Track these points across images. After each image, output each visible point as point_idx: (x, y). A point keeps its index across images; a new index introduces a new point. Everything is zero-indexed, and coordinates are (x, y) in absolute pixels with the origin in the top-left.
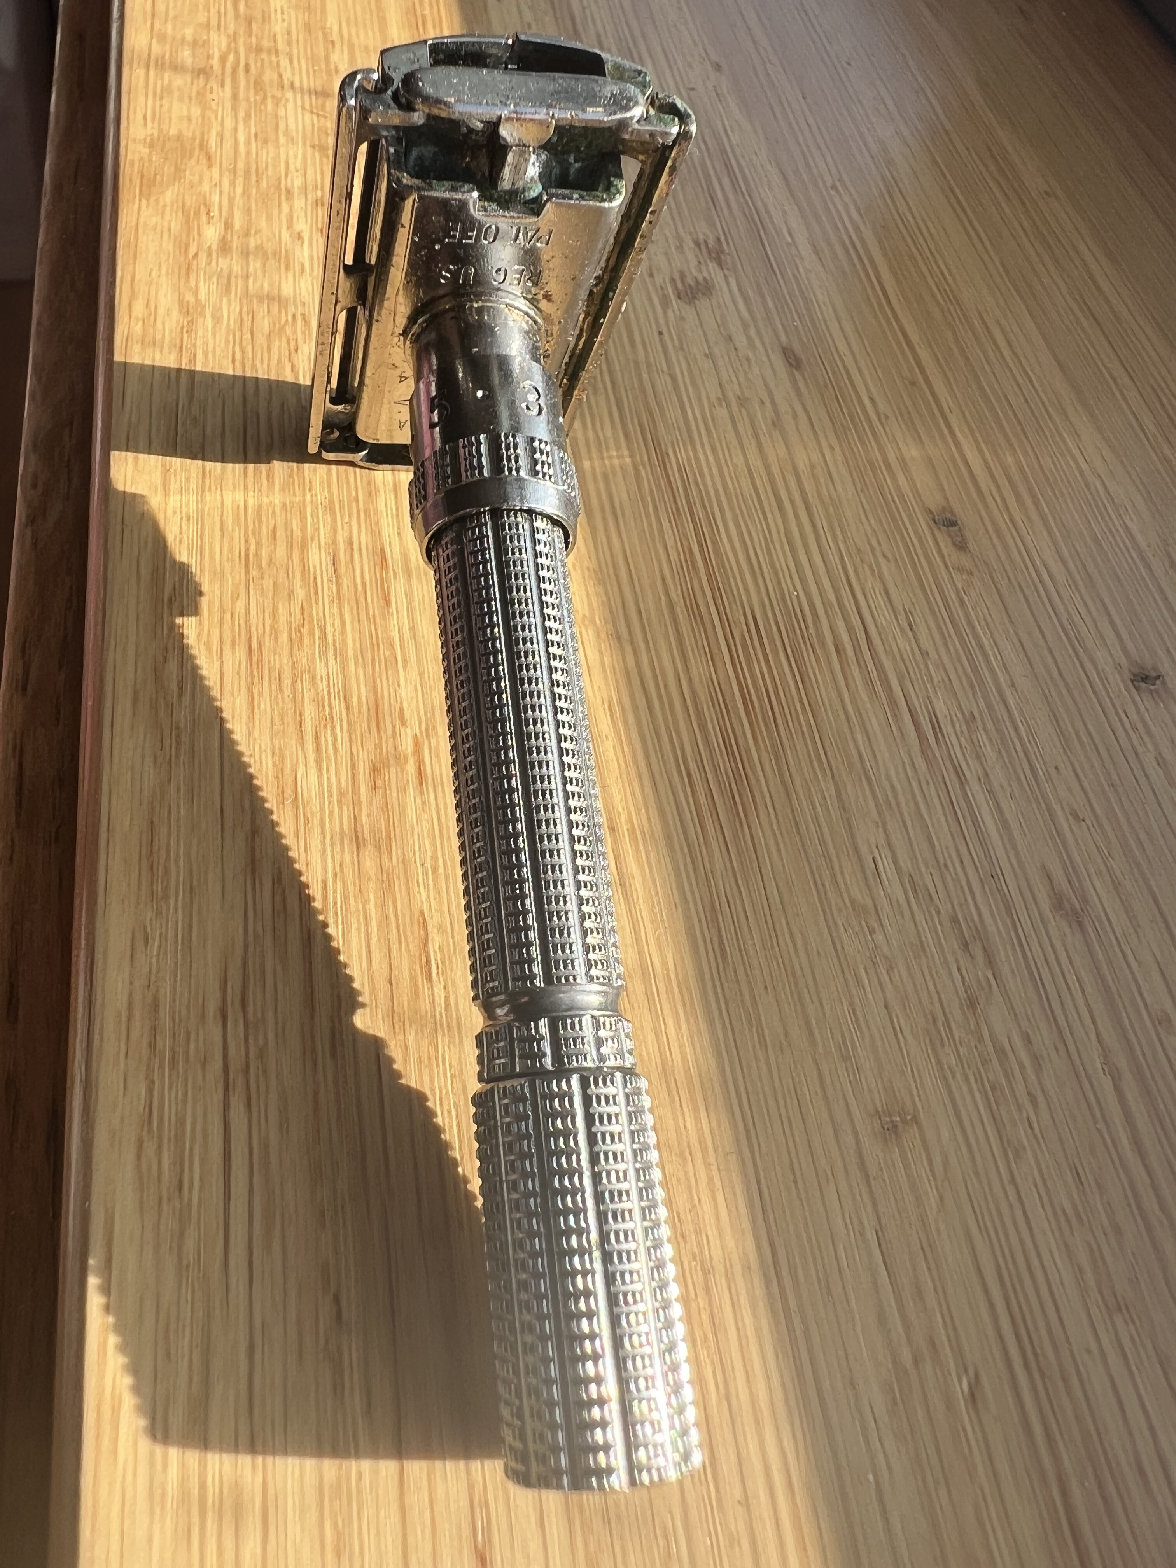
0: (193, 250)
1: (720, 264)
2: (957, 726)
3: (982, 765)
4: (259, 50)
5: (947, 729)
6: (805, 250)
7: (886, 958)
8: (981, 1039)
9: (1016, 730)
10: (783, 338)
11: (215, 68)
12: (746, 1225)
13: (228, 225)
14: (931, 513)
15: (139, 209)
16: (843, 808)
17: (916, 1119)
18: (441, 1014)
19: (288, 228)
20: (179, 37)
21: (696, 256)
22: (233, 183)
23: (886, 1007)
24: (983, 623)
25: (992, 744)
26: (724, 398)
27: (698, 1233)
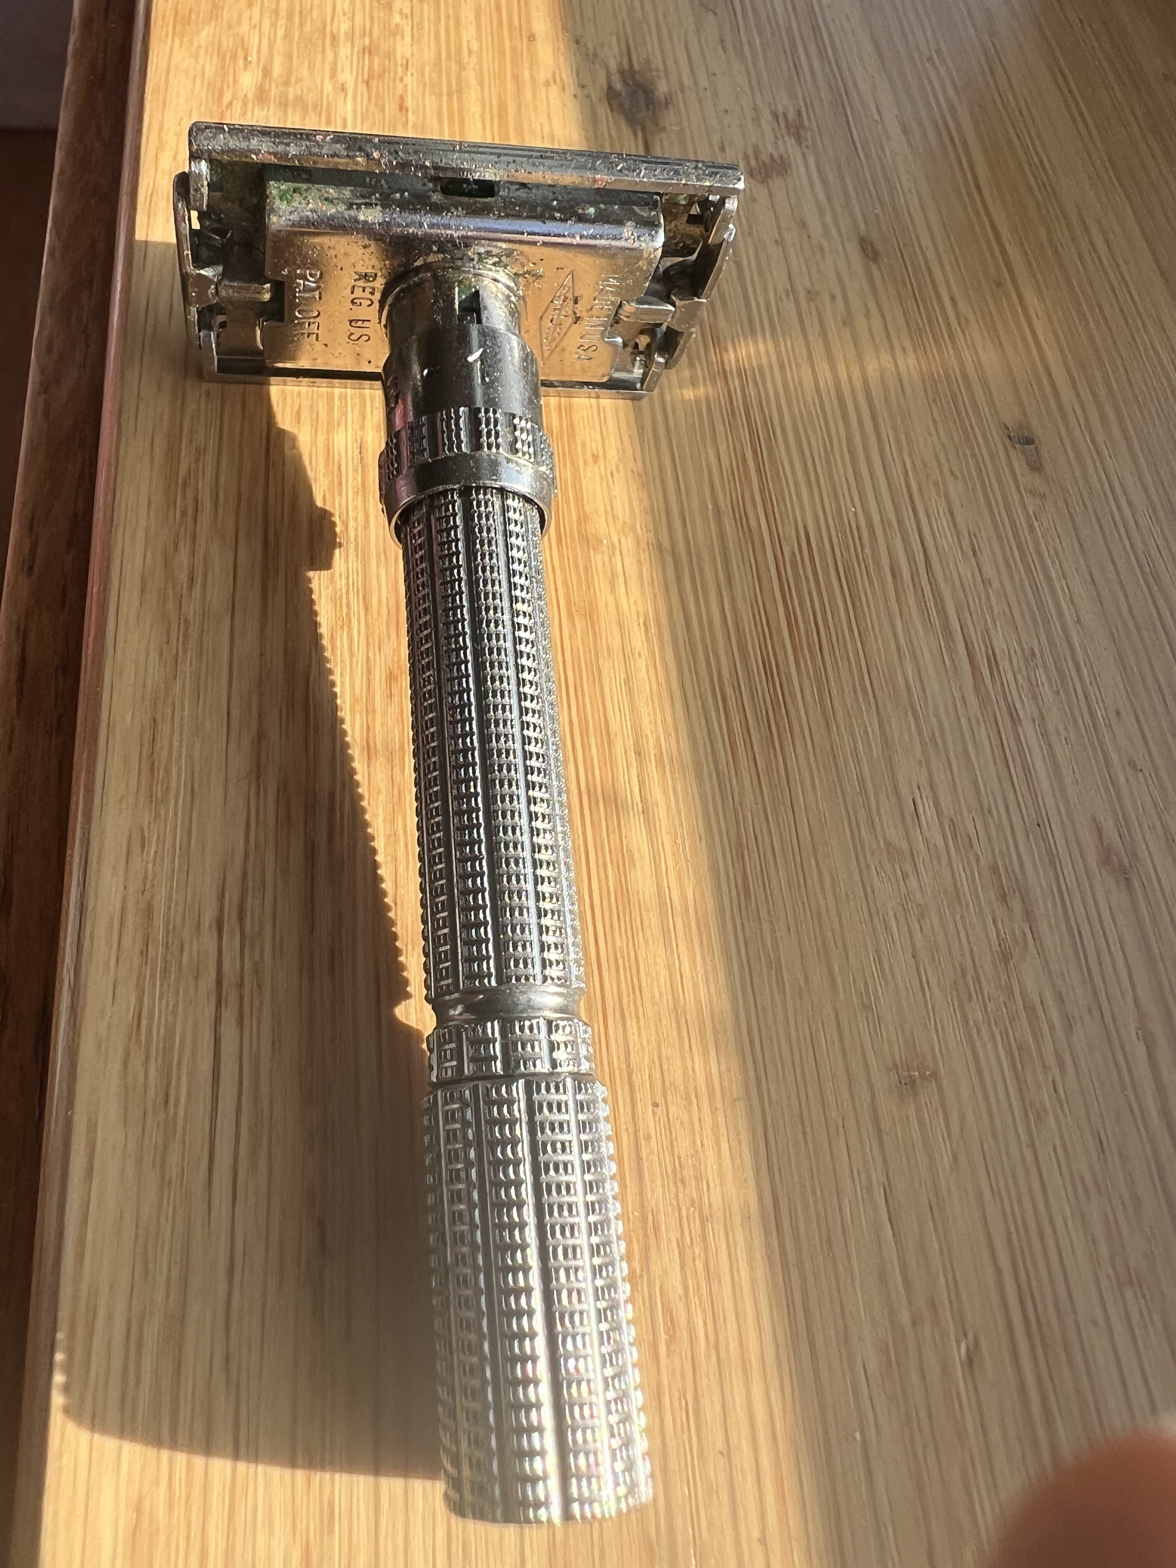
0: (227, 97)
1: (799, 140)
2: (1015, 662)
3: (1038, 706)
5: (1004, 665)
6: (894, 128)
7: (919, 906)
8: (1010, 996)
9: (1078, 669)
10: (862, 226)
12: (750, 1174)
13: (267, 72)
14: (1007, 428)
15: (171, 49)
16: (886, 744)
17: (935, 1074)
19: (331, 78)
21: (773, 131)
22: (274, 25)
23: (914, 957)
24: (1052, 552)
25: (1051, 685)
26: (792, 291)
27: (698, 1178)
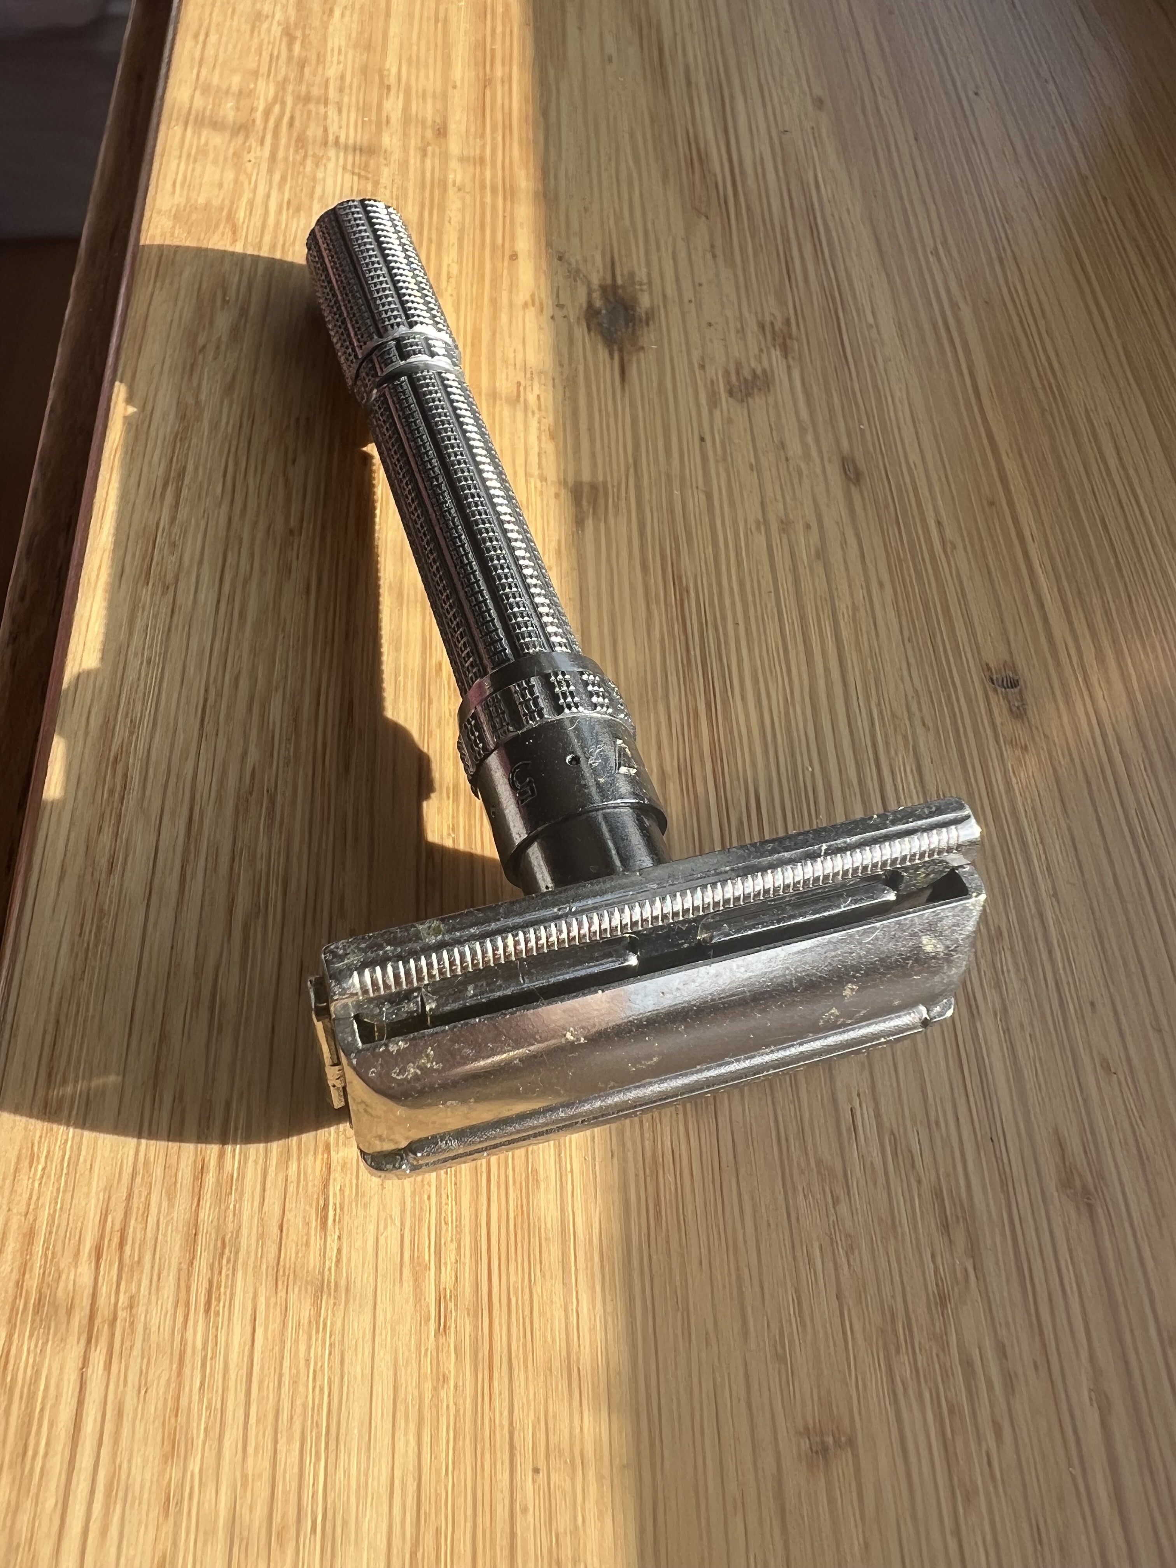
1: (786, 352)
3: (1001, 994)
4: (307, 99)
6: (889, 331)
8: (944, 1347)
10: (845, 445)
11: (258, 122)
14: (989, 669)
17: (851, 1442)
18: (330, 1269)
20: (224, 87)
21: (759, 342)
24: (1030, 812)
26: (764, 523)
